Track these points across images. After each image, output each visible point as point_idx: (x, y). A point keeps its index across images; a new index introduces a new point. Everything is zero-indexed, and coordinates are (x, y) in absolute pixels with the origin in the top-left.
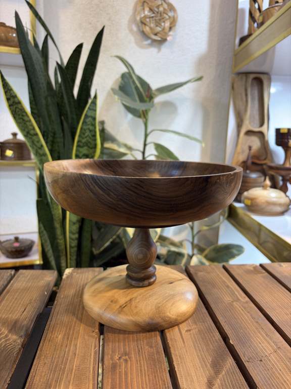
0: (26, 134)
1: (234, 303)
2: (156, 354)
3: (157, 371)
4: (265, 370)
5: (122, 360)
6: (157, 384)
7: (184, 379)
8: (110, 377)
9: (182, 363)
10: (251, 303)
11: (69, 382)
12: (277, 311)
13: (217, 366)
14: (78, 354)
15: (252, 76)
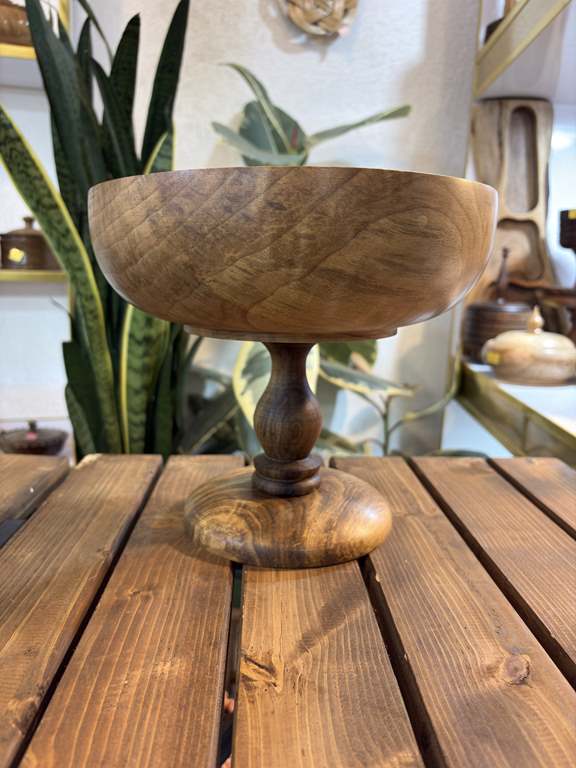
0: (34, 204)
1: (409, 519)
2: (213, 591)
3: (203, 617)
4: (432, 625)
5: (138, 597)
6: (193, 638)
7: (253, 633)
8: (102, 622)
9: (260, 606)
10: (445, 518)
11: (16, 627)
12: (495, 533)
13: (331, 616)
14: (55, 583)
15: (513, 105)
